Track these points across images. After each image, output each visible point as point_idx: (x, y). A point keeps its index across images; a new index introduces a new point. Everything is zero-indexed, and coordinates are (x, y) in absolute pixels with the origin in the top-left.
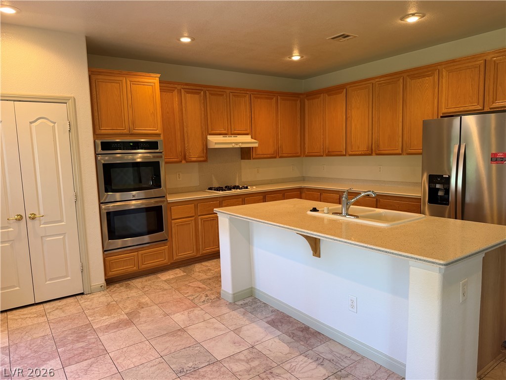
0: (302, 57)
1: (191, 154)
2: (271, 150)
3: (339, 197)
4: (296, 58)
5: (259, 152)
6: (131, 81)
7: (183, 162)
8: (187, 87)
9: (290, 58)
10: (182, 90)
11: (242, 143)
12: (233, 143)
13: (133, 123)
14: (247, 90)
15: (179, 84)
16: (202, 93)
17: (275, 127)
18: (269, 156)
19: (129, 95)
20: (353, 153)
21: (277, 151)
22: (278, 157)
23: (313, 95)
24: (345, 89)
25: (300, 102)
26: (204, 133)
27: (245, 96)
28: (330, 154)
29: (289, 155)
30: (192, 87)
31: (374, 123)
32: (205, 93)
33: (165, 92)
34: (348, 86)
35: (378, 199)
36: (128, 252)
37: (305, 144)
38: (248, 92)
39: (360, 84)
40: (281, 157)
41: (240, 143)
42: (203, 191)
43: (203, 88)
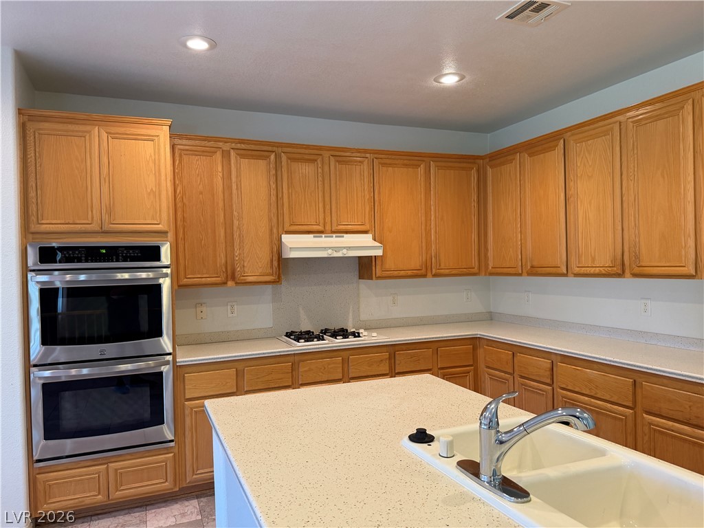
0: (462, 78)
1: (246, 270)
2: (415, 263)
3: (549, 366)
4: (450, 80)
5: (390, 264)
6: (110, 133)
7: (230, 283)
8: (243, 146)
9: (436, 80)
10: (232, 153)
11: (349, 248)
12: (330, 248)
13: (110, 213)
14: (365, 151)
15: (226, 141)
16: (273, 157)
17: (423, 219)
18: (410, 273)
19: (105, 160)
20: (583, 270)
21: (429, 264)
22: (429, 274)
23: (500, 157)
24: (562, 141)
25: (478, 171)
26: (275, 231)
27: (360, 162)
28: (534, 271)
29: (454, 272)
30: (253, 147)
31: (625, 205)
32: (278, 157)
33: (197, 155)
34: (569, 134)
35: (638, 380)
36: (88, 464)
37: (486, 250)
38: (368, 155)
39: (592, 127)
40: (435, 275)
41: (344, 248)
42: (275, 337)
43: (275, 149)
